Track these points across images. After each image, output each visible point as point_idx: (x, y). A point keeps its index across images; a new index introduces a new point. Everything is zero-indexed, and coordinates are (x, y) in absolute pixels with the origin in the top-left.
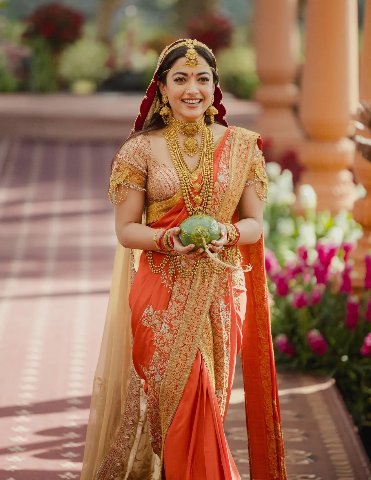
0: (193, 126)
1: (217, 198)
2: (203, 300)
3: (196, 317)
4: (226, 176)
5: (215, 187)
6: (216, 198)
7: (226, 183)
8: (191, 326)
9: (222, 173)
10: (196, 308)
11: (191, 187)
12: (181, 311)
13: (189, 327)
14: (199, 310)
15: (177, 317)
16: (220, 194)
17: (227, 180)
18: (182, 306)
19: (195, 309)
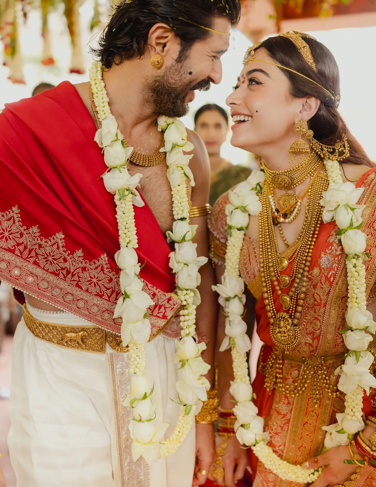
0: (283, 176)
1: (317, 294)
2: (315, 413)
3: (307, 435)
4: (336, 259)
5: (314, 277)
6: (315, 294)
7: (334, 270)
8: (302, 446)
9: (330, 252)
10: (307, 423)
11: (277, 278)
12: (284, 425)
13: (299, 448)
14: (311, 426)
15: (280, 433)
16: (322, 288)
17: (337, 265)
18: (285, 418)
19: (304, 424)
